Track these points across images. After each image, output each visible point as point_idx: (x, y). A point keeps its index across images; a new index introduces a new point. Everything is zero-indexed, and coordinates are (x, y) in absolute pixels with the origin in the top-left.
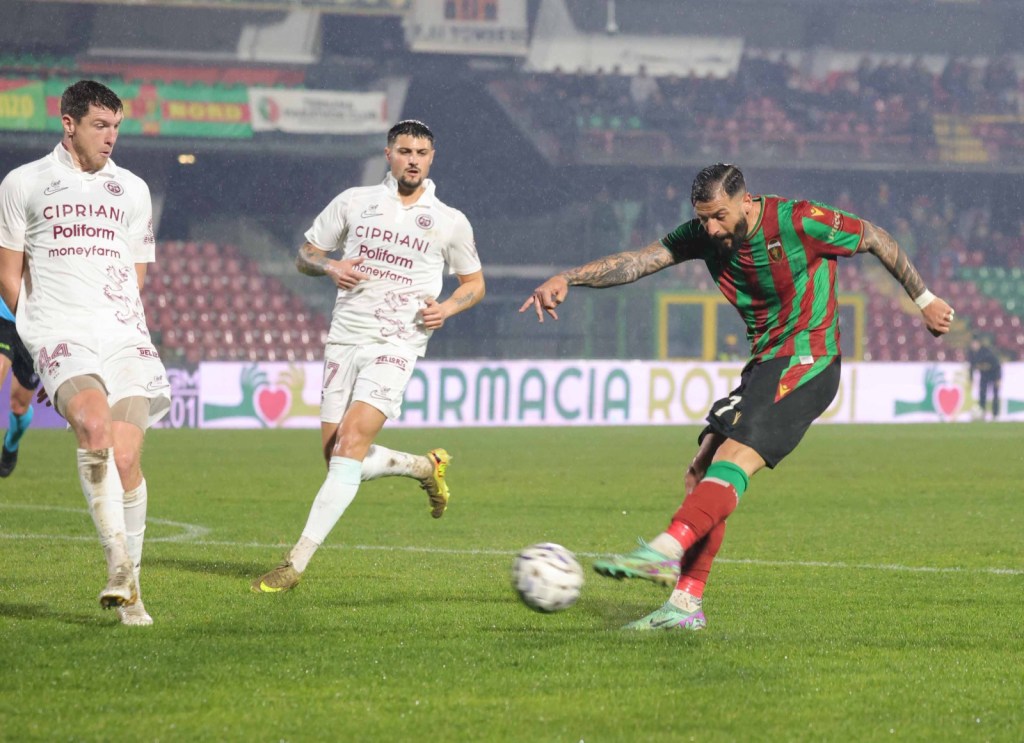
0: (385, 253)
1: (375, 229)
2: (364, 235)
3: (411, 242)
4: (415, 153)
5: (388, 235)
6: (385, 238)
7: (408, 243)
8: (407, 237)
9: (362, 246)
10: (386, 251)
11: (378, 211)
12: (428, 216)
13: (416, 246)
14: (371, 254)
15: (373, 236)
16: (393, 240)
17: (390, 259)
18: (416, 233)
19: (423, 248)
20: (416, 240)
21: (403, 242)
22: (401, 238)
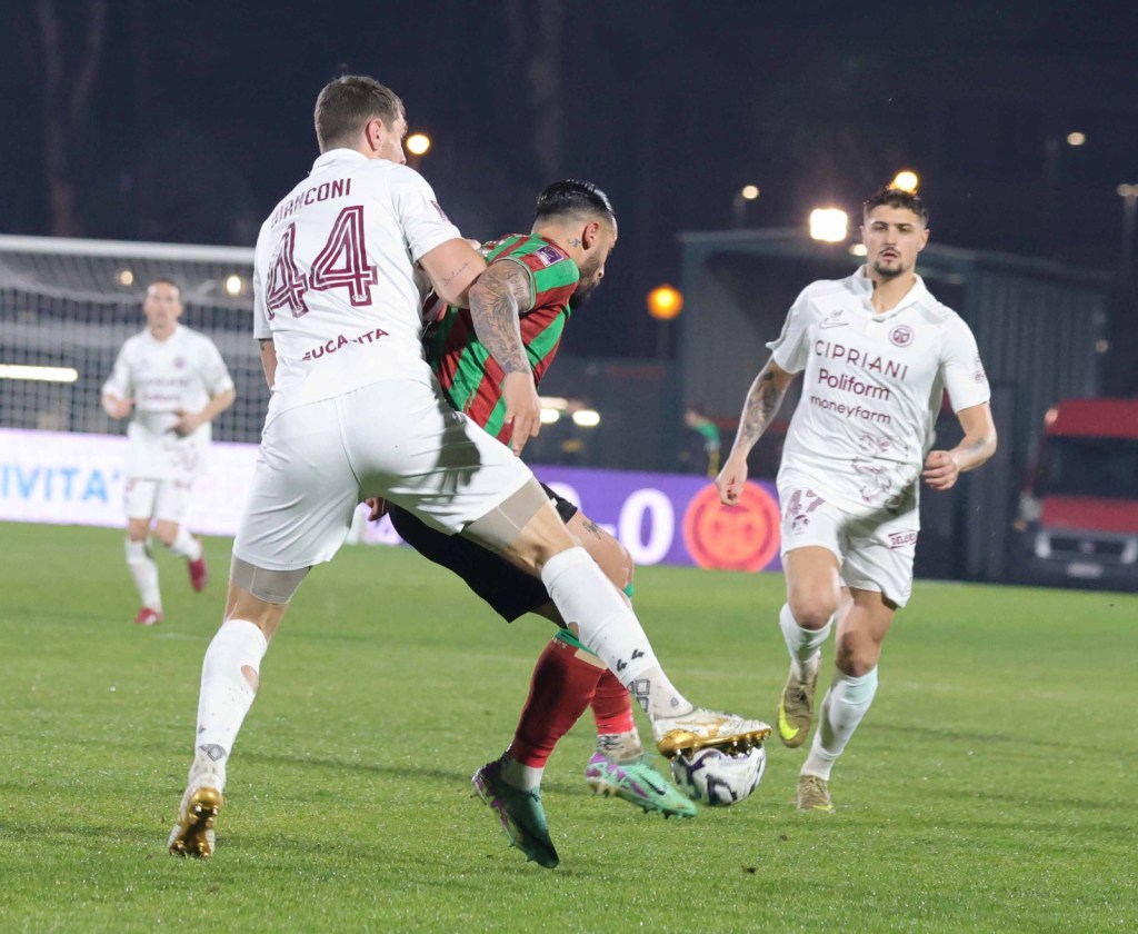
0: (851, 381)
1: (837, 346)
2: (824, 353)
3: (884, 365)
4: (892, 229)
5: (854, 355)
6: (849, 359)
7: (879, 367)
8: (879, 359)
9: (822, 370)
10: (853, 378)
11: (842, 319)
12: (906, 327)
13: (890, 372)
14: (833, 382)
15: (835, 355)
16: (860, 362)
17: (859, 388)
18: (890, 353)
19: (899, 374)
20: (891, 363)
21: (872, 366)
22: (871, 359)
